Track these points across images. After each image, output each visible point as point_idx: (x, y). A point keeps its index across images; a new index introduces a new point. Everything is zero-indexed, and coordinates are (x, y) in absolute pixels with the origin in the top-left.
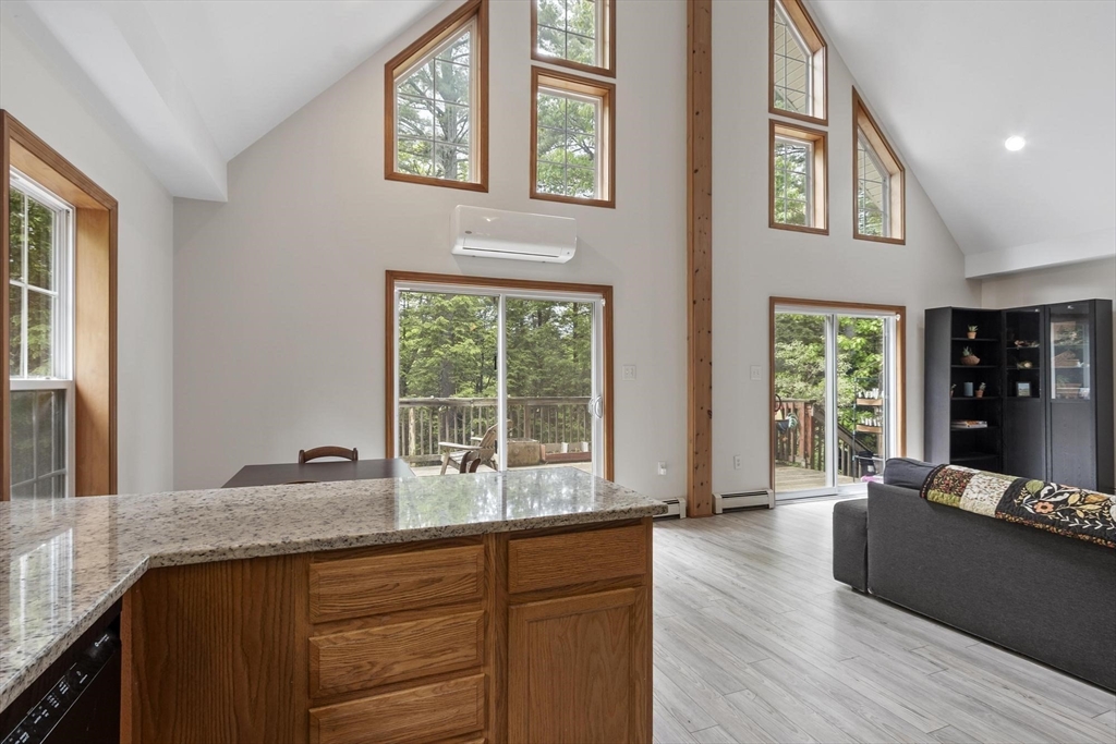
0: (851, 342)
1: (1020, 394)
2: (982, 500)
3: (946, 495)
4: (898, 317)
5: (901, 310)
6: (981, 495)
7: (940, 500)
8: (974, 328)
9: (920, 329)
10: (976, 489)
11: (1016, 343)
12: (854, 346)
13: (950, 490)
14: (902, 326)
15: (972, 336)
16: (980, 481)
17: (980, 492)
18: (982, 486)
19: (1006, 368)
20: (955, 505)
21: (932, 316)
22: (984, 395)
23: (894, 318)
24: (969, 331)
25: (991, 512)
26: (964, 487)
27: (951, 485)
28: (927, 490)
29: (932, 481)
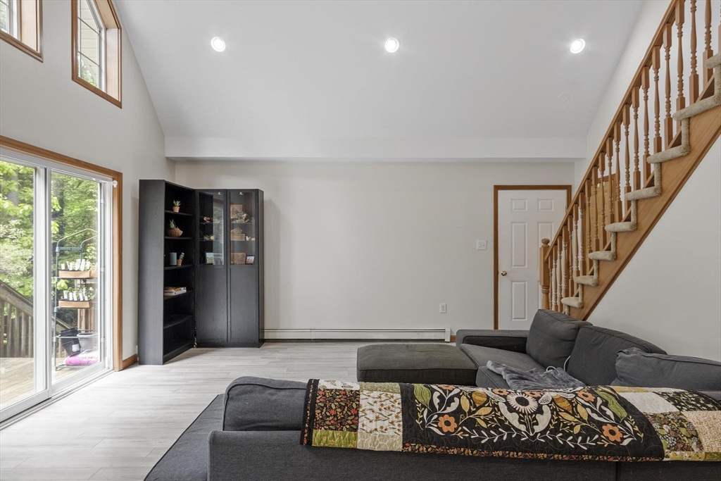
0: (17, 208)
1: (208, 262)
2: (384, 430)
3: (337, 433)
4: (115, 184)
5: (117, 176)
6: (380, 423)
7: (331, 443)
8: (178, 203)
9: (133, 199)
10: (371, 416)
11: (205, 219)
12: (21, 212)
13: (339, 424)
14: (119, 193)
15: (177, 210)
16: (371, 400)
17: (377, 418)
18: (376, 407)
19: (198, 239)
20: (350, 446)
21: (145, 185)
22: (182, 264)
23: (111, 184)
24: (174, 205)
25: (398, 447)
26: (357, 415)
27: (340, 416)
28: (310, 432)
29: (313, 416)
